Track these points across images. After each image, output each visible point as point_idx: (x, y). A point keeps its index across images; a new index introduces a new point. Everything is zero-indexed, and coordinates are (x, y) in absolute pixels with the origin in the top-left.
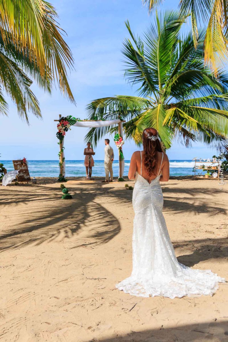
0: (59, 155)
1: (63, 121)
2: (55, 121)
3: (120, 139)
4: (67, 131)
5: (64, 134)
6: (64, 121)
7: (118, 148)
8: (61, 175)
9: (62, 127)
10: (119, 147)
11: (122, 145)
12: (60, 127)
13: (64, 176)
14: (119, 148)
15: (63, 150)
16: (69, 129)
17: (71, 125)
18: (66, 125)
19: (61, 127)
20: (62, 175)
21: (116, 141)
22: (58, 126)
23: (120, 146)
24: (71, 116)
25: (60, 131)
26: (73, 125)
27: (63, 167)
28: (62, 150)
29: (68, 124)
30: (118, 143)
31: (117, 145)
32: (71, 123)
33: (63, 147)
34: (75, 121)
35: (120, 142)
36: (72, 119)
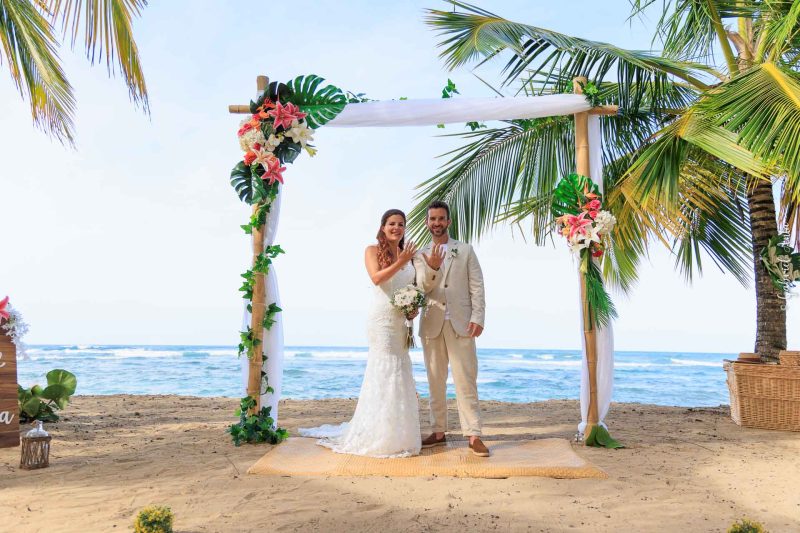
0: (246, 292)
1: (272, 105)
2: (234, 110)
3: (590, 200)
4: (291, 157)
5: (276, 171)
6: (278, 103)
7: (578, 255)
8: (250, 402)
9: (267, 137)
10: (582, 246)
11: (601, 235)
12: (256, 135)
13: (266, 411)
14: (583, 251)
15: (269, 262)
16: (304, 151)
17: (314, 126)
18: (289, 128)
19: (260, 134)
20: (255, 403)
21: (567, 217)
22: (242, 133)
24: (317, 81)
25: (252, 158)
26: (323, 122)
27: (265, 358)
28: (262, 264)
29: (301, 121)
30: (576, 227)
31: (575, 235)
32: (316, 115)
33: (269, 247)
34: (335, 104)
35: (587, 217)
36: (323, 95)
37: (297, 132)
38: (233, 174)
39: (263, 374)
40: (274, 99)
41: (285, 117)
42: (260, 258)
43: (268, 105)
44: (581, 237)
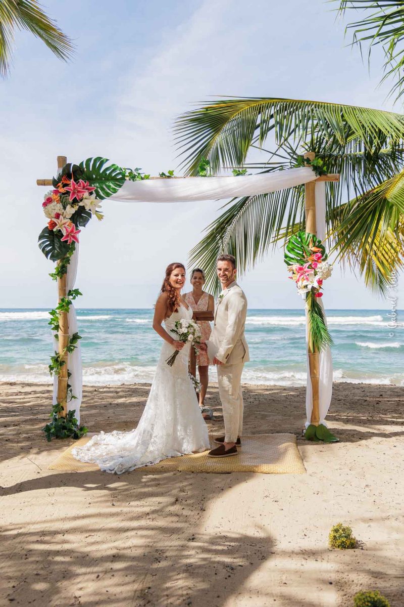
0: (52, 326)
1: (68, 182)
2: (42, 183)
3: (314, 252)
4: (84, 222)
5: (73, 235)
6: (72, 180)
7: (304, 297)
8: (59, 408)
9: (65, 208)
10: (305, 291)
11: (320, 282)
12: (57, 207)
13: (72, 413)
14: (308, 293)
15: (69, 303)
16: (94, 216)
17: (102, 198)
18: (81, 200)
19: (60, 206)
20: (63, 408)
21: (296, 266)
22: (45, 205)
23: (310, 287)
24: (101, 161)
25: (53, 224)
26: (108, 195)
28: (65, 304)
29: (91, 194)
30: (302, 275)
31: (300, 281)
32: (103, 189)
33: (70, 291)
34: (117, 180)
35: (310, 267)
36: (108, 172)
37: (88, 202)
38: (40, 238)
39: (69, 386)
40: (69, 176)
41: (79, 192)
42: (63, 300)
43: (65, 182)
44: (305, 283)
